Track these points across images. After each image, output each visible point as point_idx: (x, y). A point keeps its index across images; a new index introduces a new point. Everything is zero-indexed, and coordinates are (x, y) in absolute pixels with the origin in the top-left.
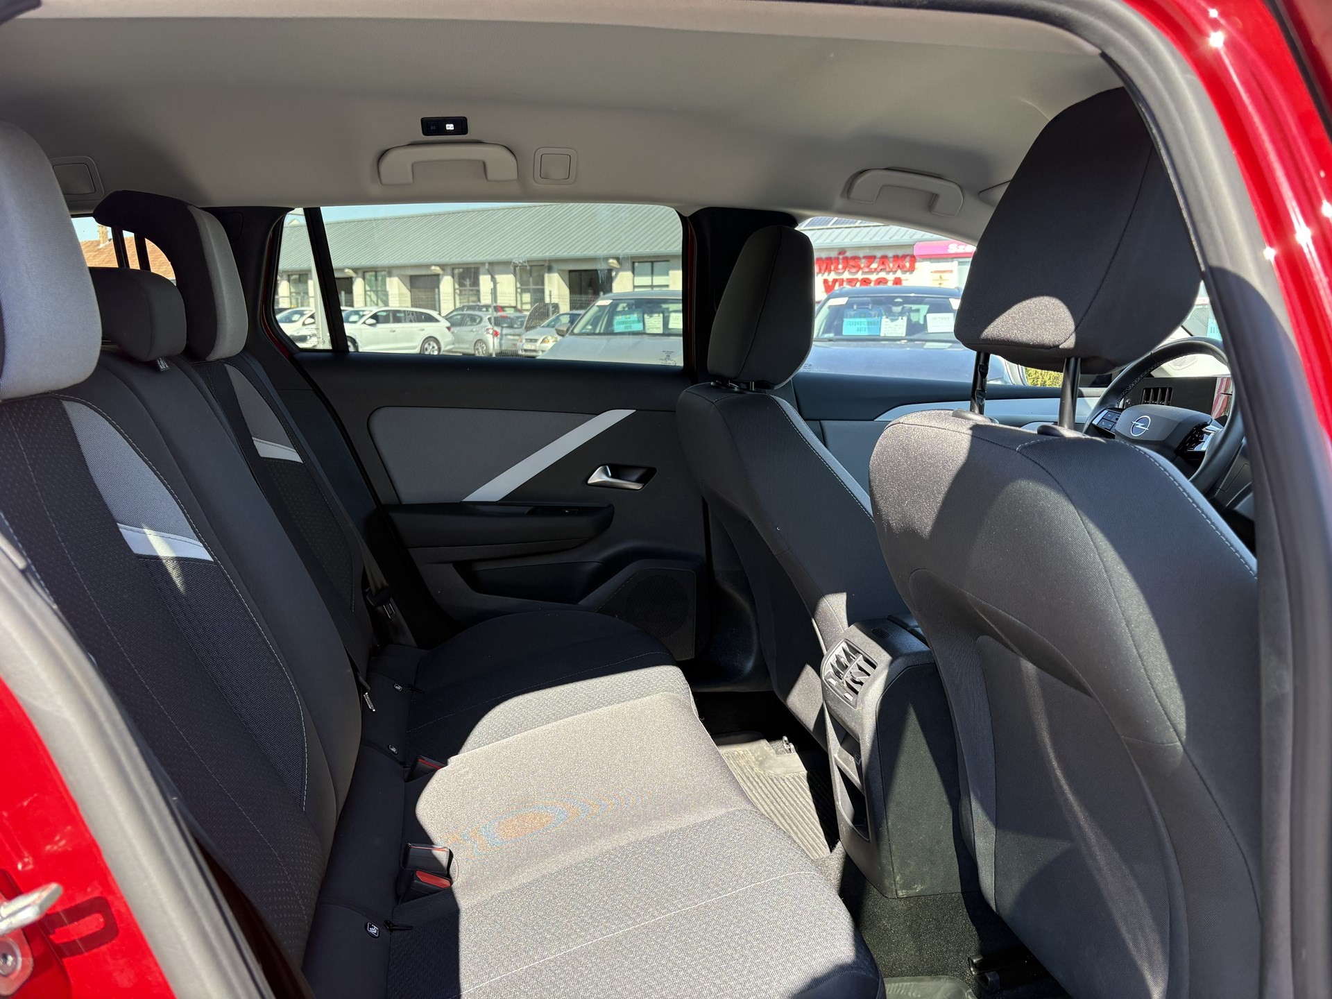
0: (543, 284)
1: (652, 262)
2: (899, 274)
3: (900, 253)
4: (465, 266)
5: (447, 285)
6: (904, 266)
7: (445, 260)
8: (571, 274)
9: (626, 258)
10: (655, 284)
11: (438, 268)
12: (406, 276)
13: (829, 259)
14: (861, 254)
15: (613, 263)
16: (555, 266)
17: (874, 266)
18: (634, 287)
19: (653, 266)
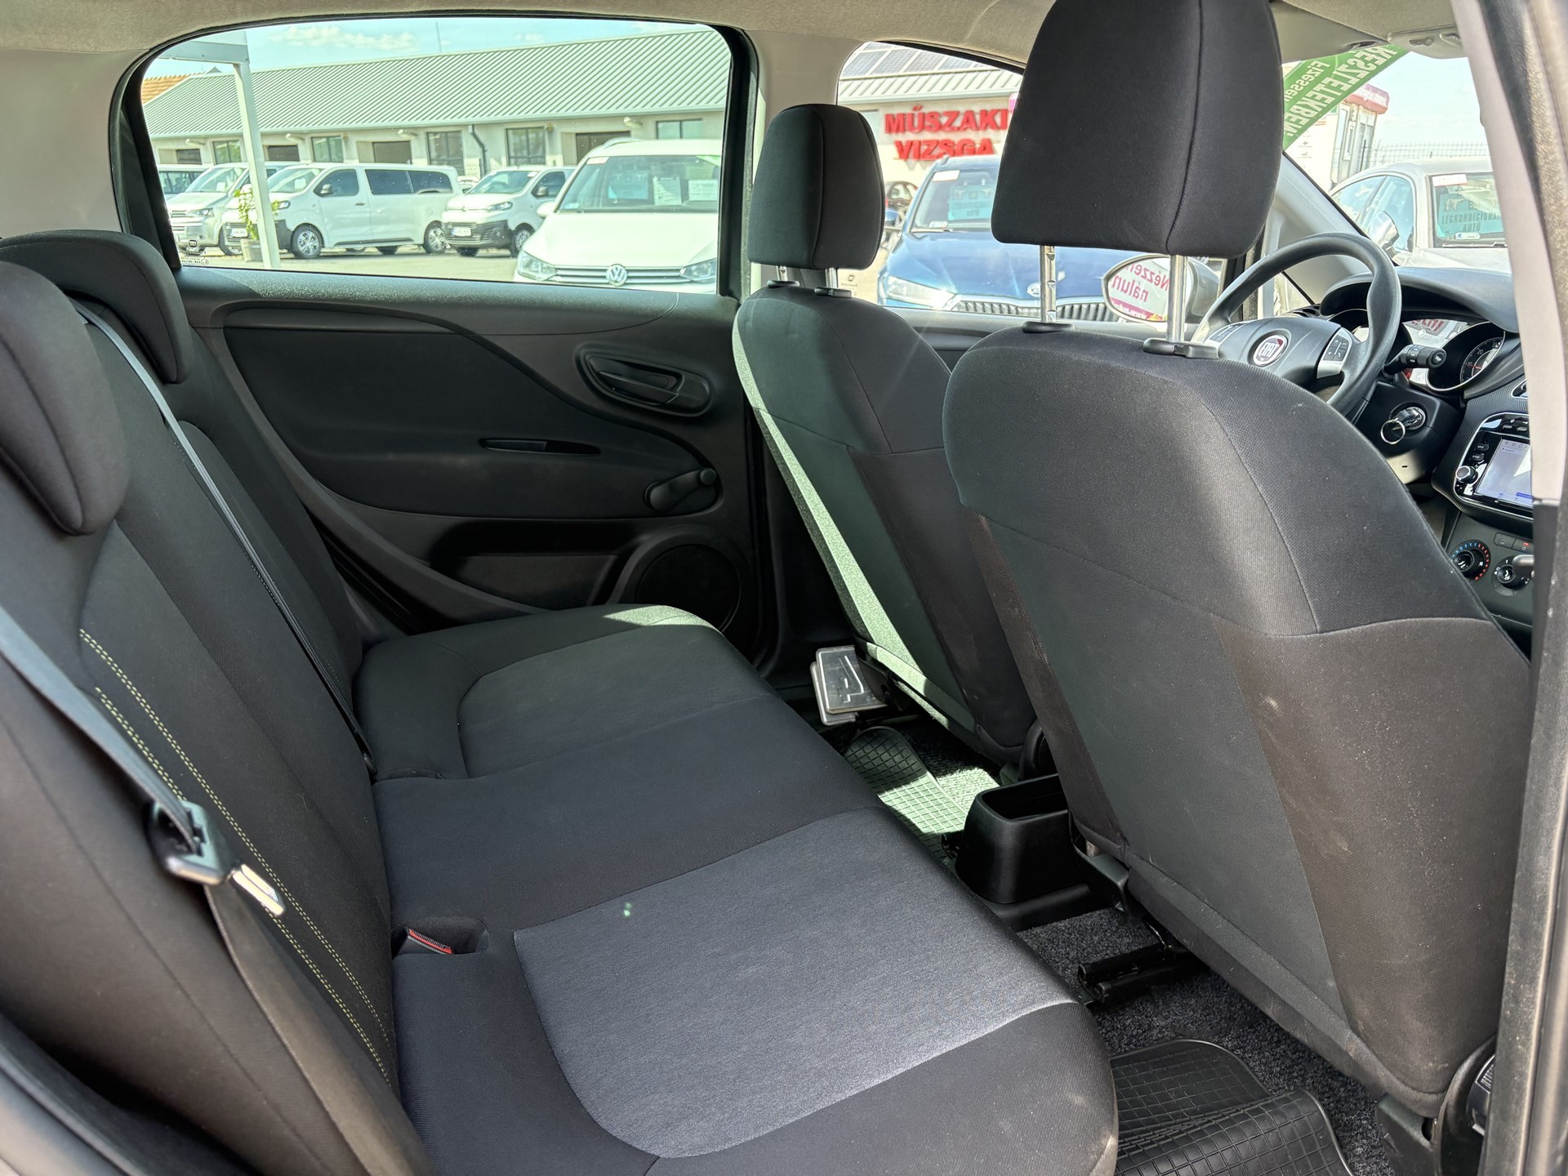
0: (544, 152)
2: (991, 134)
3: (988, 107)
4: (441, 129)
6: (995, 123)
7: (414, 123)
8: (579, 137)
9: (647, 116)
11: (408, 132)
12: (368, 142)
13: (904, 115)
14: (940, 109)
15: (630, 121)
16: (555, 126)
17: (958, 123)
19: (681, 126)
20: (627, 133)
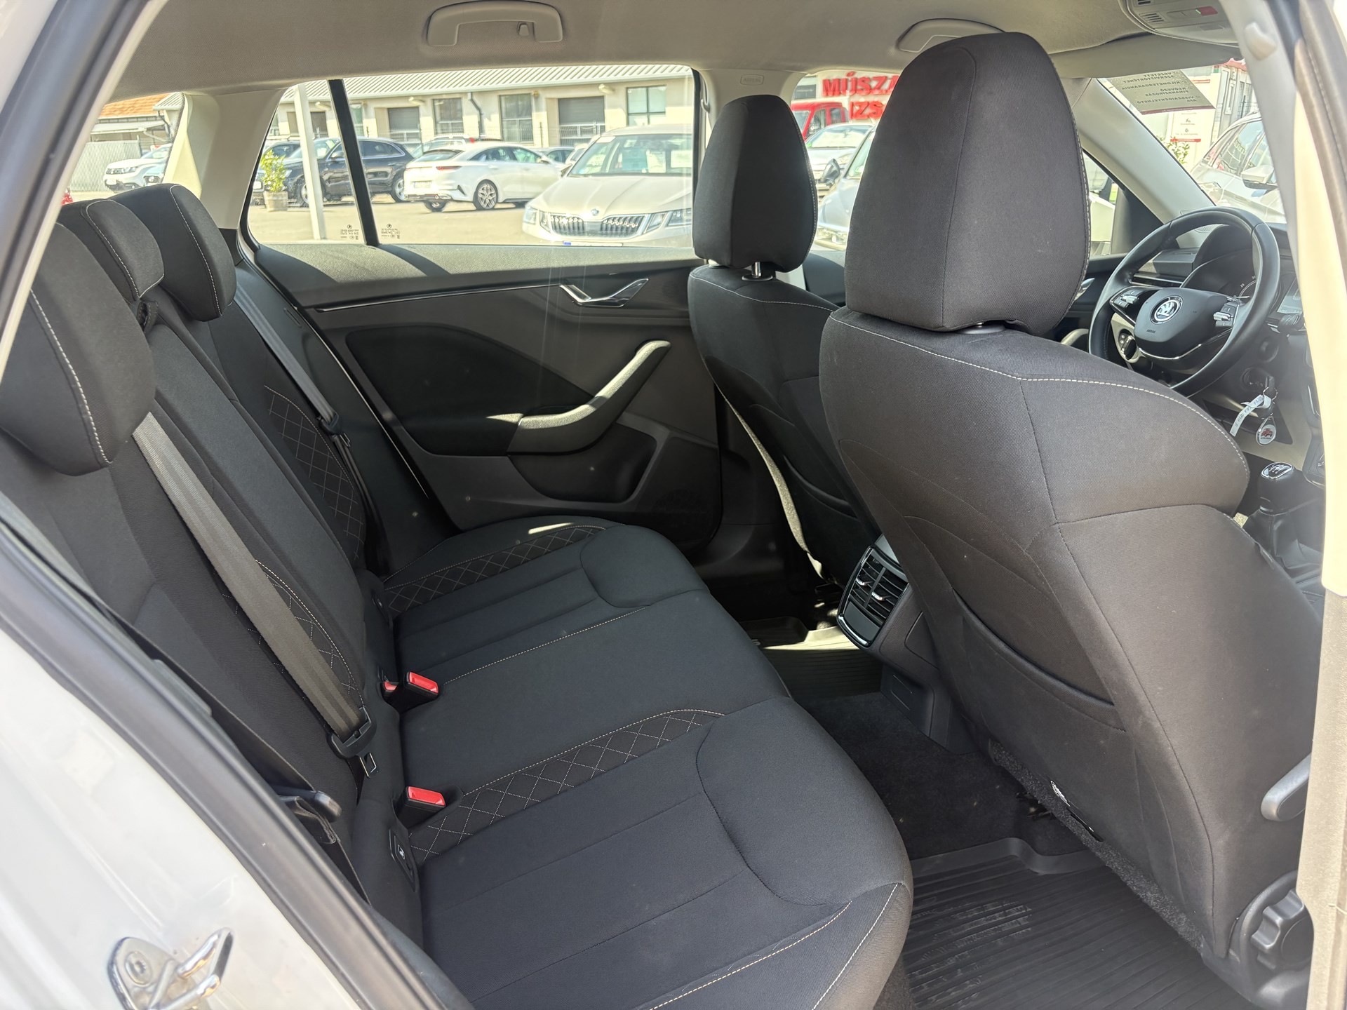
0: (531, 115)
1: (647, 88)
4: (444, 97)
5: (426, 118)
7: (422, 94)
8: (561, 102)
9: (620, 83)
10: (650, 111)
12: (384, 108)
14: (870, 74)
15: (605, 88)
16: (540, 92)
17: (886, 86)
18: (628, 114)
19: (647, 91)
20: (602, 97)
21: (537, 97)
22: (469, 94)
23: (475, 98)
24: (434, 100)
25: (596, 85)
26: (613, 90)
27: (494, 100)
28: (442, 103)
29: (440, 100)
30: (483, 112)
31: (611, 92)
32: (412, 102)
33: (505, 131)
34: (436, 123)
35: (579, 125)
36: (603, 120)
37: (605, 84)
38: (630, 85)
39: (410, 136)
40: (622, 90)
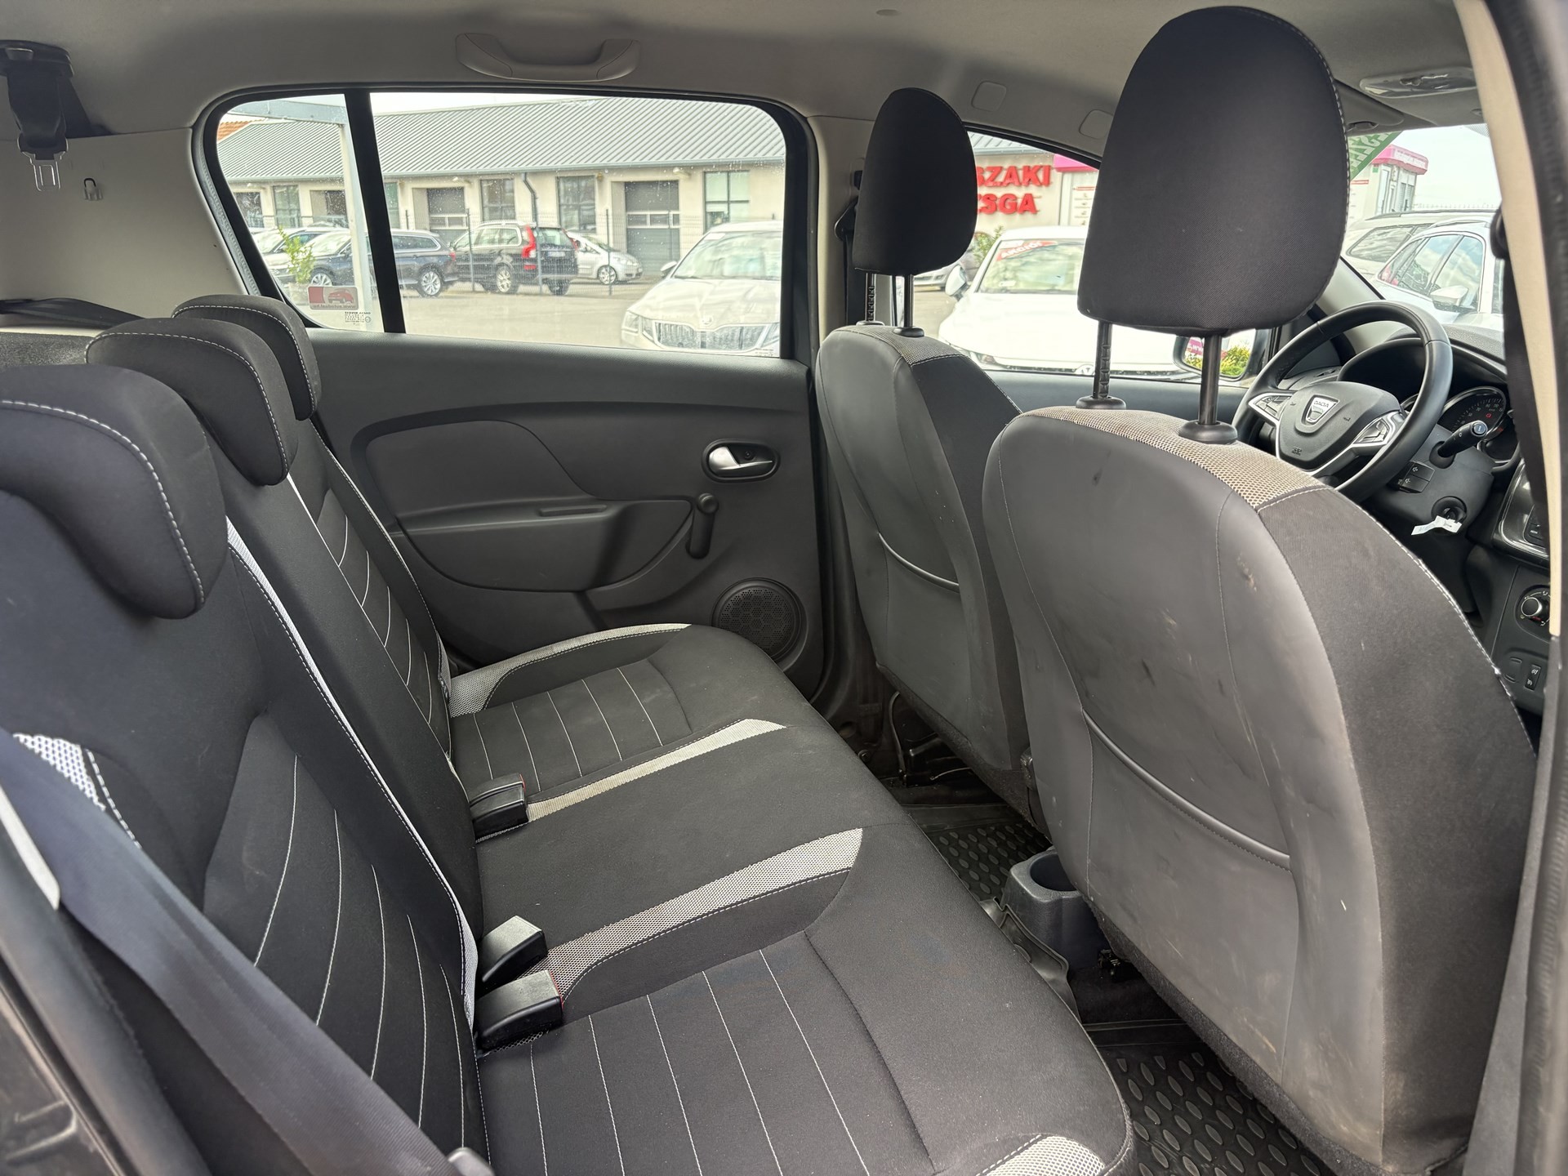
0: (594, 199)
1: (728, 172)
2: (1033, 190)
3: (1032, 165)
4: (494, 176)
5: (472, 200)
6: (1038, 179)
7: (468, 170)
9: (696, 166)
10: (731, 199)
11: (462, 179)
14: (982, 164)
16: (605, 175)
17: (1001, 178)
18: (706, 203)
19: (728, 177)
20: (675, 183)
21: (601, 179)
22: (523, 175)
23: (529, 180)
24: (481, 180)
25: (669, 167)
26: (689, 175)
27: (550, 183)
28: (491, 184)
29: (488, 181)
30: (538, 195)
31: (687, 177)
32: (455, 183)
33: (563, 220)
34: (483, 208)
35: (648, 213)
36: (677, 208)
37: (680, 166)
38: (706, 169)
39: (452, 221)
40: (698, 176)
